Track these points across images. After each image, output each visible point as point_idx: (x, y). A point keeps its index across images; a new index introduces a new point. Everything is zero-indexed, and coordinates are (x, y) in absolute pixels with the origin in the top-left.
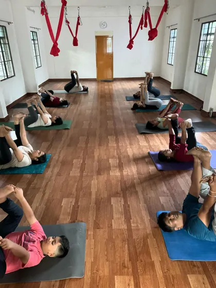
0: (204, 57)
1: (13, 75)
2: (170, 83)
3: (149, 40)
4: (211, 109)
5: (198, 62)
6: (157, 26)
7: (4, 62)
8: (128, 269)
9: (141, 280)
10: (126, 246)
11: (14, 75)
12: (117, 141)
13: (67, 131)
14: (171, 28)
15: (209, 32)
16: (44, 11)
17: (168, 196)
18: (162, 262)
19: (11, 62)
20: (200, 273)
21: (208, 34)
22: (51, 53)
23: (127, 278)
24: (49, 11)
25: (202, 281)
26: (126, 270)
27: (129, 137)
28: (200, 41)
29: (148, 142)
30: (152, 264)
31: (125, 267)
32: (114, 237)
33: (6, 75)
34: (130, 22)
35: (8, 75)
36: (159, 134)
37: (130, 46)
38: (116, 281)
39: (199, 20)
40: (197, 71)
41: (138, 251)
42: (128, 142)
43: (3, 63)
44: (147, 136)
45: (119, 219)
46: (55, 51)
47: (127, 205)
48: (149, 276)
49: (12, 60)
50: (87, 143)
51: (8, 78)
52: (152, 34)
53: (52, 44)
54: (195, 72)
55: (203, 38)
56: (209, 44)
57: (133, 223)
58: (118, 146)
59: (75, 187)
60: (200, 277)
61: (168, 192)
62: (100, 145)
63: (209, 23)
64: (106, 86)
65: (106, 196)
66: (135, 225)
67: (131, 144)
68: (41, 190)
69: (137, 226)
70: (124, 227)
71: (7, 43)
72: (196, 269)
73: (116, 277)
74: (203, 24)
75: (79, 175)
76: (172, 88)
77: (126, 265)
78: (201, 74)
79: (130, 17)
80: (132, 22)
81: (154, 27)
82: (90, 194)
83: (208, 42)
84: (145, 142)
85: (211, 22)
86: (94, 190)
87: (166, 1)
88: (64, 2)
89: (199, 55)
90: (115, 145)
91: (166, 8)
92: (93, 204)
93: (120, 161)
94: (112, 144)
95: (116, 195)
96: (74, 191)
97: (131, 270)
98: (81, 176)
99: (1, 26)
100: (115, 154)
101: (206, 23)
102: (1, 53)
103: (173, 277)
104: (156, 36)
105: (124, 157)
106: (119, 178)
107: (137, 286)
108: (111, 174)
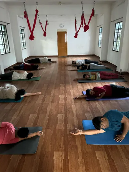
0: (117, 42)
1: (9, 52)
2: (100, 57)
3: (84, 31)
4: (121, 70)
5: (114, 44)
7: (4, 44)
8: (62, 148)
9: (69, 153)
10: (63, 137)
12: (65, 86)
13: (37, 81)
14: (100, 27)
15: (120, 28)
16: (26, 16)
17: (90, 113)
18: (82, 145)
19: (8, 45)
20: (103, 151)
21: (119, 29)
22: (29, 39)
23: (61, 153)
24: (28, 16)
25: (103, 154)
26: (61, 149)
27: (72, 85)
28: (115, 33)
29: (83, 86)
30: (77, 146)
31: (60, 147)
32: (56, 133)
33: (5, 52)
34: (75, 23)
35: (6, 52)
36: (90, 83)
37: (76, 37)
38: (54, 154)
39: (114, 21)
40: (114, 50)
41: (69, 140)
42: (71, 87)
43: (3, 45)
44: (83, 84)
45: (60, 124)
46: (32, 37)
47: (66, 118)
48: (74, 152)
49: (9, 44)
50: (48, 87)
51: (6, 53)
52: (86, 28)
53: (30, 33)
54: (113, 50)
55: (116, 31)
56: (120, 34)
57: (69, 126)
58: (65, 89)
59: (38, 109)
61: (90, 111)
62: (55, 88)
63: (119, 23)
64: (63, 60)
65: (55, 113)
66: (70, 127)
67: (73, 88)
68: (18, 110)
69: (70, 128)
70: (63, 128)
71: (6, 34)
72: (101, 148)
73: (55, 152)
74: (116, 24)
75: (41, 103)
76: (100, 60)
77: (61, 147)
78: (116, 51)
79: (76, 20)
80: (77, 23)
81: (87, 24)
82: (46, 112)
83: (119, 33)
84: (81, 87)
85: (120, 22)
86: (48, 110)
87: (93, 10)
88: (37, 11)
89: (115, 41)
90: (64, 88)
91: (93, 14)
92: (47, 117)
93: (65, 96)
94: (62, 88)
95: (61, 112)
96: (37, 111)
97: (63, 149)
98: (42, 104)
99: (3, 25)
100: (63, 93)
101: (117, 23)
102: (3, 40)
103: (87, 153)
104: (88, 29)
105: (68, 94)
106: (64, 104)
107: (66, 157)
108: (59, 102)
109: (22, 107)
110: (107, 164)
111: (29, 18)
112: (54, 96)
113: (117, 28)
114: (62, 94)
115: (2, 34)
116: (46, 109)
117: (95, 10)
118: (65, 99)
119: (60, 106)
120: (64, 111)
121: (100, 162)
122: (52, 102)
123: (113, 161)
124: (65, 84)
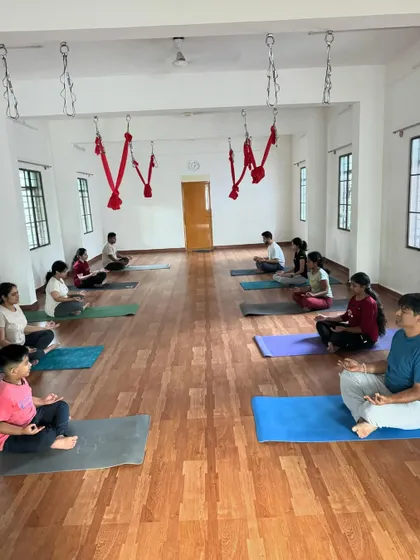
0: (347, 205)
1: (47, 242)
3: (253, 182)
5: (341, 212)
6: (263, 164)
7: (35, 222)
8: (202, 454)
9: (217, 463)
10: (203, 434)
11: (49, 243)
12: (208, 327)
13: (130, 318)
14: (301, 166)
15: (350, 169)
16: (100, 149)
17: (271, 384)
18: (248, 448)
19: (45, 223)
20: (295, 454)
21: (348, 172)
22: (109, 206)
23: (198, 463)
24: (106, 150)
25: (297, 461)
26: (199, 455)
27: (227, 321)
28: (340, 181)
29: (256, 326)
30: (236, 450)
31: (198, 453)
32: (187, 427)
33: (36, 242)
34: (231, 159)
35: (41, 242)
36: (275, 317)
37: (234, 195)
38: (185, 465)
39: (335, 152)
40: (341, 226)
41: (218, 438)
42: (223, 327)
43: (33, 225)
44: (256, 319)
45: (197, 409)
46: (115, 203)
47: (210, 396)
48: (228, 460)
49: (46, 220)
50: (160, 330)
51: (39, 246)
52: (258, 175)
53: (111, 192)
54: (339, 228)
55: (343, 177)
57: (217, 412)
58: (208, 333)
59: (139, 380)
60: (295, 459)
61: (272, 379)
62: (181, 331)
63: (348, 155)
64: (200, 258)
65: (182, 387)
66: (219, 414)
67: (228, 329)
68: (88, 385)
69: (222, 415)
70: (204, 416)
71: (41, 194)
72: (292, 451)
73: (184, 462)
74: (340, 157)
75: (145, 366)
77: (200, 451)
78: (346, 230)
79: (231, 152)
80: (235, 159)
81: (258, 164)
83: (350, 183)
84: (251, 326)
86: (165, 383)
87: (273, 130)
88: (128, 137)
89: (342, 202)
90: (203, 330)
91: (273, 139)
92: (162, 396)
93: (208, 348)
94: (200, 329)
95: (197, 385)
96: (136, 384)
97: (205, 455)
98: (148, 368)
99: (33, 171)
100: (203, 341)
101: (344, 156)
102: (31, 210)
103: (260, 460)
104: (263, 176)
105: (216, 344)
106: (204, 368)
107: (211, 468)
108: (193, 363)
109: (97, 378)
110: (303, 477)
111: (107, 155)
112: (177, 351)
113: (344, 168)
114: (199, 345)
115: (32, 196)
116: (159, 378)
117: (277, 128)
118: (208, 356)
119: (196, 372)
120: (205, 384)
121: (288, 474)
122: (175, 364)
123: (318, 472)
124: (208, 322)
